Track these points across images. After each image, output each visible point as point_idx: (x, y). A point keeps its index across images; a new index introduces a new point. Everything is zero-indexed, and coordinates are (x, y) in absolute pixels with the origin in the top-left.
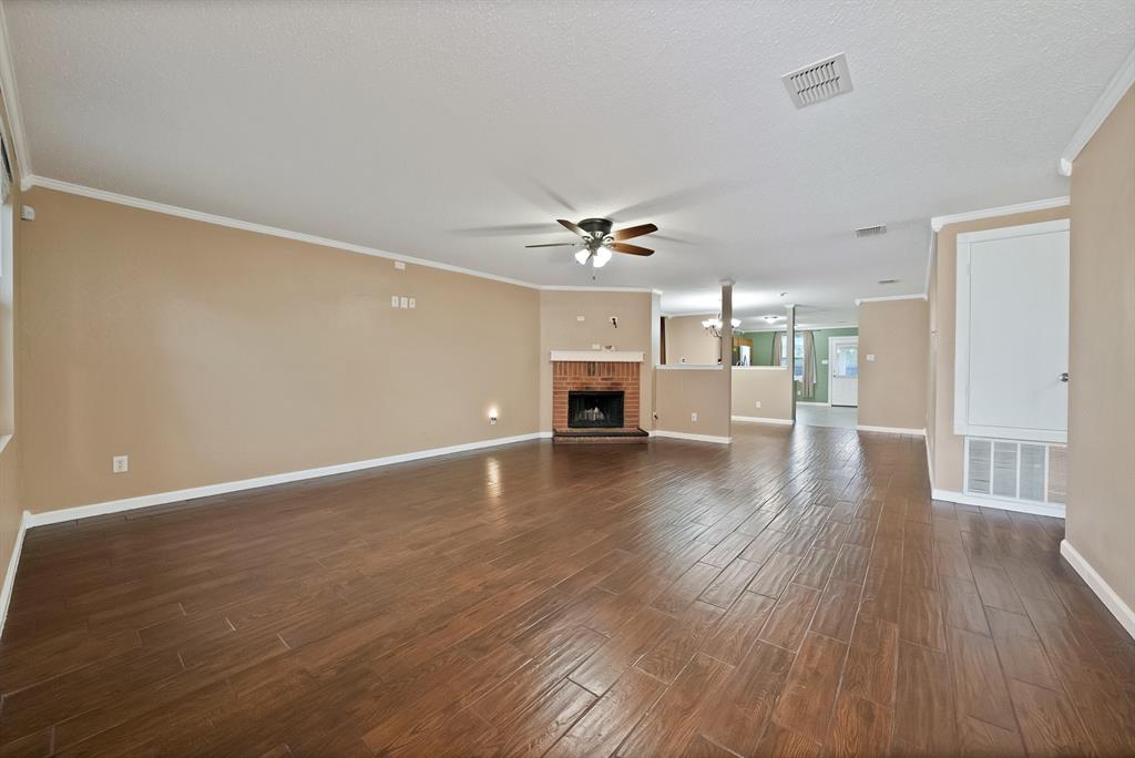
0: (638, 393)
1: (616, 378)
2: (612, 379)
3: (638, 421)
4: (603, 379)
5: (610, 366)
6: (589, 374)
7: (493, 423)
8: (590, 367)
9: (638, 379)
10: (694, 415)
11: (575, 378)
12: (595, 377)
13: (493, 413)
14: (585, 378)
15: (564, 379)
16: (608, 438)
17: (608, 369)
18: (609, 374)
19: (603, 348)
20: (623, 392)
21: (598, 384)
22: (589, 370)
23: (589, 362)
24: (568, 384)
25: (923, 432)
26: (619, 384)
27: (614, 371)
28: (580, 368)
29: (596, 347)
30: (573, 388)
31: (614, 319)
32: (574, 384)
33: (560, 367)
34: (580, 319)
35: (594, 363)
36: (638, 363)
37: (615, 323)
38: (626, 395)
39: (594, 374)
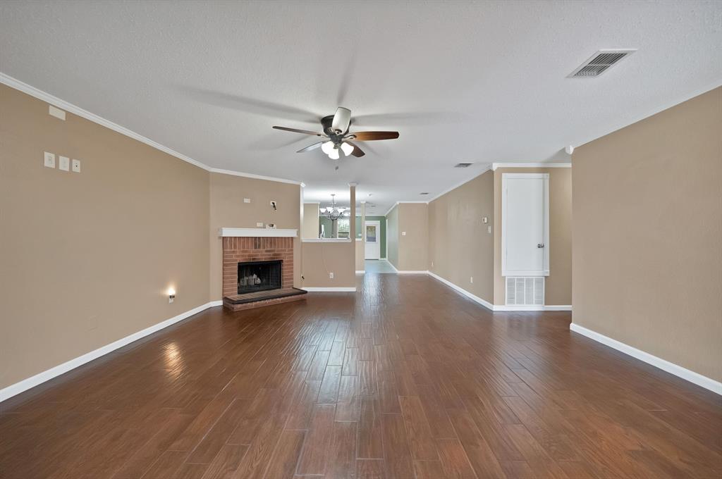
0: (292, 261)
1: (277, 249)
2: (273, 251)
3: (292, 283)
4: (267, 251)
5: (272, 240)
6: (256, 248)
7: (171, 301)
8: (257, 241)
9: (292, 250)
10: (332, 274)
11: (243, 252)
12: (261, 250)
13: (171, 291)
14: (252, 251)
15: (234, 252)
16: (278, 299)
17: (271, 243)
18: (271, 246)
19: (267, 226)
20: (282, 261)
21: (262, 255)
22: (255, 244)
23: (255, 238)
24: (238, 256)
25: (427, 272)
26: (279, 255)
27: (275, 244)
28: (248, 243)
29: (259, 224)
30: (241, 260)
31: (274, 203)
32: (243, 256)
33: (231, 241)
34: (247, 201)
35: (259, 238)
36: (292, 238)
37: (274, 206)
38: (284, 263)
39: (259, 247)
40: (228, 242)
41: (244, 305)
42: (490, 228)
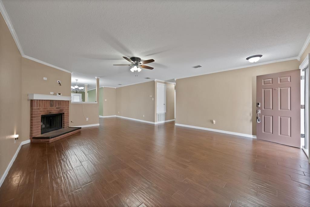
2: (60, 108)
3: (69, 124)
4: (57, 108)
5: (59, 102)
6: (51, 106)
9: (68, 107)
11: (44, 109)
12: (54, 107)
14: (49, 108)
15: (39, 108)
17: (59, 104)
18: (59, 106)
19: (58, 94)
20: (64, 113)
21: (54, 111)
22: (51, 104)
23: (51, 100)
24: (41, 111)
25: (115, 116)
26: (63, 110)
27: (61, 104)
28: (47, 103)
29: (51, 93)
30: (43, 113)
31: (59, 82)
32: (44, 111)
33: (37, 102)
34: (45, 79)
35: (53, 101)
36: (69, 101)
37: (60, 83)
38: (65, 115)
39: (53, 106)
40: (35, 103)
41: (55, 138)
42: (153, 99)
